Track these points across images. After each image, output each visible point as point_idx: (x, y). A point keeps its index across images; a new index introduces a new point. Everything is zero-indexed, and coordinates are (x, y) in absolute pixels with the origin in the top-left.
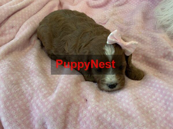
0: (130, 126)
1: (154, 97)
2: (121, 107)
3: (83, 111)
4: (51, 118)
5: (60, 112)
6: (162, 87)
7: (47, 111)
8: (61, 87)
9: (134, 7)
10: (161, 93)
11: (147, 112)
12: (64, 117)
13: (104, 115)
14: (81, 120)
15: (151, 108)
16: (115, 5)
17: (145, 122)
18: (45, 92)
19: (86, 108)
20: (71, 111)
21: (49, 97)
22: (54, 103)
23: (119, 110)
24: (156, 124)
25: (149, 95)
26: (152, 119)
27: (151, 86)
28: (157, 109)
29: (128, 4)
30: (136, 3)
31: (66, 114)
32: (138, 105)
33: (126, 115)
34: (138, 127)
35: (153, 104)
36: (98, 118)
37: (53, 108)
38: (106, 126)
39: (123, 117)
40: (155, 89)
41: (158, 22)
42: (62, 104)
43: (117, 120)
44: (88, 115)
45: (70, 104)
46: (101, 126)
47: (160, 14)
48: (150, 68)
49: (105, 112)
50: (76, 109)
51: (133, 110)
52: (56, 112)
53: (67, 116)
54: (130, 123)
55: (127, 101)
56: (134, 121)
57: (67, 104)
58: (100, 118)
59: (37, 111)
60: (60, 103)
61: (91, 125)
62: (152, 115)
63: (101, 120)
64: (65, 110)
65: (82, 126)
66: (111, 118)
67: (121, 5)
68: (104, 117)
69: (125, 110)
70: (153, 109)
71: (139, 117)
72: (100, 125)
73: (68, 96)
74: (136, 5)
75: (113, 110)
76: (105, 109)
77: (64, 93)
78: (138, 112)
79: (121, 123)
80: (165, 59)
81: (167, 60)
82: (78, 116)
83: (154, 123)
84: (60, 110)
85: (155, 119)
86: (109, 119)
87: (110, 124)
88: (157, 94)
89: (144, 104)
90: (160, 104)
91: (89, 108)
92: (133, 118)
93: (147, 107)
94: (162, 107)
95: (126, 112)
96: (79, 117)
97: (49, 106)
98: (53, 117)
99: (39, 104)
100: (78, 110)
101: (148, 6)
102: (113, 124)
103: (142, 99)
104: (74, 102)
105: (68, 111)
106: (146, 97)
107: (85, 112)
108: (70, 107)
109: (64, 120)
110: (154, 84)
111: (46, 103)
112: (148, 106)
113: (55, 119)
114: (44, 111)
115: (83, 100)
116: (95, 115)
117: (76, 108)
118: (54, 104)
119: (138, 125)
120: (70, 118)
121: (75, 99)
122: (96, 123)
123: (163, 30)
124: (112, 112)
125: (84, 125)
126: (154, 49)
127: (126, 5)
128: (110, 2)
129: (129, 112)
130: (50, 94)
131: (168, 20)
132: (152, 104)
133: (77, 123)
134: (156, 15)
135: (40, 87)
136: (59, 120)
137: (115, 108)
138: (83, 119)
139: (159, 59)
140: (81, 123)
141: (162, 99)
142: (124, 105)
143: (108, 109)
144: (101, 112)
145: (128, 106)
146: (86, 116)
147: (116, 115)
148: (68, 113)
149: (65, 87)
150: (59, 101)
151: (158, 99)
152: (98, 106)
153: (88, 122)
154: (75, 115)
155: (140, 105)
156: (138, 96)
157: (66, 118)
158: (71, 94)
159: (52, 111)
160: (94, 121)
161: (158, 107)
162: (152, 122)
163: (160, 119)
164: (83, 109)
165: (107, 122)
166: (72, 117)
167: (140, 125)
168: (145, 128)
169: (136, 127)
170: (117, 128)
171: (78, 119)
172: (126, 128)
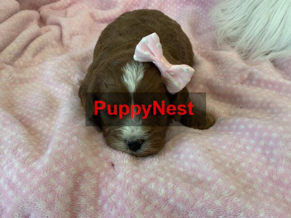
0: (206, 198)
1: (239, 146)
2: (181, 169)
3: (107, 184)
4: (41, 205)
5: (60, 189)
6: (251, 126)
7: (32, 192)
8: (60, 143)
10: (252, 136)
11: (234, 172)
12: (68, 200)
13: (152, 186)
14: (104, 201)
15: (239, 163)
17: (233, 187)
18: (23, 155)
19: (113, 178)
20: (84, 187)
21: (34, 163)
22: (45, 173)
23: (179, 174)
24: (254, 190)
25: (230, 143)
26: (245, 182)
27: (230, 130)
28: (250, 164)
30: (175, 10)
31: (74, 192)
32: (213, 160)
33: (194, 180)
34: (223, 197)
35: (240, 157)
36: (141, 192)
37: (45, 182)
38: (158, 206)
39: (189, 185)
40: (239, 133)
41: (218, 34)
42: (63, 174)
43: (179, 191)
44: (119, 189)
45: (80, 174)
46: (149, 207)
47: (221, 19)
48: (222, 103)
49: (152, 180)
50: (93, 181)
51: (206, 168)
52: (52, 190)
53: (75, 197)
54: (204, 193)
55: (191, 157)
56: (213, 188)
57: (74, 172)
58: (144, 193)
59: (10, 193)
60: (58, 173)
61: (127, 208)
62: (244, 175)
63: (147, 196)
64: (71, 184)
65: (109, 213)
66: (166, 189)
68: (152, 189)
69: (190, 173)
70: (243, 165)
71: (220, 180)
72: (145, 205)
73: (75, 157)
74: (176, 15)
75: (169, 175)
76: (152, 175)
77: (66, 153)
78: (216, 172)
79: (187, 196)
80: (245, 86)
81: (248, 86)
82: (98, 193)
83: (250, 188)
84: (59, 186)
85: (251, 181)
86: (163, 190)
87: (166, 200)
88: (243, 140)
89: (223, 157)
90: (254, 155)
91: (120, 176)
92: (209, 184)
93: (231, 164)
94: (258, 160)
95: (193, 176)
96: (100, 197)
97: (36, 181)
98: (46, 201)
99: (14, 179)
100: (98, 184)
101: (196, 13)
102: (172, 201)
103: (219, 151)
104: (87, 169)
105: (76, 186)
106: (224, 147)
107: (112, 185)
108: (79, 178)
109: (69, 206)
110: (234, 127)
111: (29, 176)
112: (233, 162)
113: (50, 205)
114: (24, 191)
115: (106, 165)
116: (135, 187)
117: (93, 179)
118: (46, 175)
119: (221, 195)
120: (83, 201)
121: (90, 163)
122: (137, 203)
123: (229, 46)
124: (167, 179)
125: (112, 210)
126: (221, 74)
129: (200, 176)
130: (36, 158)
131: (235, 29)
132: (238, 157)
133: (98, 209)
136: (58, 205)
137: (172, 171)
138: (109, 198)
139: (234, 86)
140: (105, 206)
141: (255, 146)
142: (187, 164)
143: (158, 174)
144: (144, 180)
145: (195, 166)
146: (114, 191)
147: (175, 183)
148: (77, 190)
149: (66, 141)
150: (56, 169)
151: (248, 148)
152: (137, 171)
153: (120, 204)
154: (92, 194)
155: (218, 160)
156: (209, 148)
157: (73, 200)
158: (80, 153)
159: (43, 189)
160: (132, 198)
161: (250, 160)
162: (245, 187)
163: (260, 180)
164: (106, 179)
165: (158, 198)
166: (86, 198)
167: (225, 193)
168: (235, 199)
169: (218, 199)
170: (180, 206)
171: (100, 201)
172: (199, 204)
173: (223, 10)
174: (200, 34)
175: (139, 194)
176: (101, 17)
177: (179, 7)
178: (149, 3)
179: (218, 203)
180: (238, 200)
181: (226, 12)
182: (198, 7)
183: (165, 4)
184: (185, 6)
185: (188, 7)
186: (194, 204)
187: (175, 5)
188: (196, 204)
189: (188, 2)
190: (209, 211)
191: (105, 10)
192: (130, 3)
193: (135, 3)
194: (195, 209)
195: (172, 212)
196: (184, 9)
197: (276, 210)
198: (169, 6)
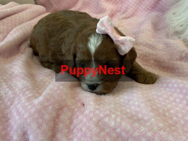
0: (142, 130)
1: (171, 99)
2: (128, 111)
3: (78, 116)
4: (34, 126)
5: (47, 117)
6: (181, 85)
7: (30, 116)
8: (51, 90)
9: (142, 19)
10: (181, 92)
11: (165, 115)
12: (51, 124)
13: (107, 119)
14: (75, 127)
15: (169, 110)
16: (120, 18)
17: (161, 125)
18: (29, 95)
19: (83, 113)
20: (62, 117)
21: (34, 100)
22: (39, 106)
23: (126, 113)
24: (177, 128)
25: (166, 96)
26: (171, 122)
27: (167, 87)
28: (177, 111)
29: (135, 16)
30: (144, 15)
31: (56, 119)
32: (151, 107)
33: (135, 118)
34: (153, 131)
35: (171, 106)
36: (98, 123)
37: (39, 112)
38: (109, 133)
39: (131, 121)
40: (173, 90)
41: (170, 29)
42: (50, 107)
43: (124, 124)
44: (85, 120)
45: (61, 108)
46: (102, 133)
48: (165, 73)
49: (107, 116)
50: (69, 114)
51: (145, 112)
52: (42, 117)
53: (56, 123)
54: (141, 127)
55: (137, 103)
56: (147, 124)
57: (57, 107)
58: (100, 124)
59: (17, 117)
60: (48, 106)
61: (88, 132)
62: (171, 118)
63: (102, 126)
64: (54, 114)
65: (77, 135)
66: (115, 122)
67: (127, 17)
68: (106, 122)
69: (134, 113)
70: (172, 111)
71: (153, 119)
72: (100, 132)
73: (59, 98)
74: (144, 18)
75: (119, 113)
76: (108, 112)
77: (54, 95)
78: (151, 114)
79: (129, 127)
80: (182, 62)
81: (185, 62)
82: (71, 122)
83: (174, 126)
84: (47, 115)
85: (176, 122)
86: (113, 123)
87: (114, 130)
88: (175, 95)
89: (159, 106)
90: (180, 105)
91: (87, 112)
92: (145, 121)
93: (163, 110)
94: (183, 109)
95: (136, 115)
96: (72, 125)
97: (33, 110)
98: (38, 124)
99: (21, 109)
100: (72, 116)
101: (158, 17)
102: (118, 130)
103: (157, 101)
104: (67, 106)
105: (58, 116)
106: (161, 99)
107: (81, 117)
108: (61, 111)
109: (52, 128)
110: (170, 85)
111: (29, 107)
112: (165, 109)
113: (40, 126)
114: (25, 116)
115: (79, 105)
116: (95, 119)
117: (69, 113)
118: (40, 107)
119: (152, 129)
120: (61, 125)
121: (69, 102)
122: (95, 130)
123: (177, 37)
124: (117, 116)
125: (78, 133)
126: (168, 54)
127: (133, 18)
128: (115, 15)
129: (140, 116)
130: (36, 97)
131: (182, 26)
132: (169, 106)
133: (70, 131)
134: (168, 20)
135: (24, 90)
136: (45, 126)
137: (121, 111)
138: (78, 126)
139: (175, 62)
140: (75, 131)
141: (182, 99)
142: (133, 108)
143: (112, 112)
144: (102, 115)
145: (138, 109)
146: (81, 121)
147: (122, 119)
148: (58, 119)
149: (56, 88)
150: (46, 104)
151: (178, 100)
152: (98, 109)
153: (84, 129)
154: (68, 122)
155: (155, 107)
156: (150, 98)
157: (55, 124)
158: (63, 96)
159: (36, 116)
160: (92, 126)
161: (178, 109)
162: (170, 126)
163: (182, 122)
164: (78, 113)
165: (110, 128)
166: (63, 124)
167: (155, 128)
168: (162, 132)
169: (149, 132)
170: (124, 134)
171: (72, 127)
172: (136, 134)
173: (174, 14)
174: (159, 30)
175: (97, 124)
177: (146, 13)
178: (127, 10)
179: (149, 134)
180: (164, 133)
181: (176, 15)
182: (159, 13)
183: (138, 10)
184: (151, 12)
185: (153, 13)
186: (133, 133)
187: (144, 11)
188: (134, 134)
189: (153, 10)
190: (142, 139)
191: (99, 14)
192: (114, 10)
193: (118, 10)
194: (133, 137)
195: (118, 138)
196: (150, 14)
198: (140, 12)
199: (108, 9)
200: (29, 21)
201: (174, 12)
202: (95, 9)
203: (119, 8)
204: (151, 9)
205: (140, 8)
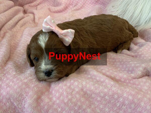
9: (89, 10)
16: (73, 9)
29: (84, 8)
30: (90, 7)
43: (88, 86)
47: (112, 11)
56: (104, 84)
67: (78, 9)
74: (90, 9)
92: (102, 82)
101: (100, 8)
102: (85, 90)
127: (82, 9)
128: (68, 8)
134: (109, 12)
167: (109, 86)
170: (88, 92)
173: (113, 7)
176: (54, 10)
177: (92, 5)
178: (77, 3)
179: (106, 90)
181: (115, 7)
182: (101, 5)
183: (85, 4)
184: (95, 5)
185: (97, 5)
187: (90, 4)
189: (96, 3)
190: (101, 94)
191: (56, 7)
192: (68, 4)
193: (70, 3)
194: (95, 93)
195: (85, 94)
196: (95, 7)
197: (132, 93)
198: (87, 5)
199: (63, 2)
200: (3, 13)
201: (113, 5)
202: (53, 3)
203: (71, 2)
204: (95, 2)
205: (87, 2)
